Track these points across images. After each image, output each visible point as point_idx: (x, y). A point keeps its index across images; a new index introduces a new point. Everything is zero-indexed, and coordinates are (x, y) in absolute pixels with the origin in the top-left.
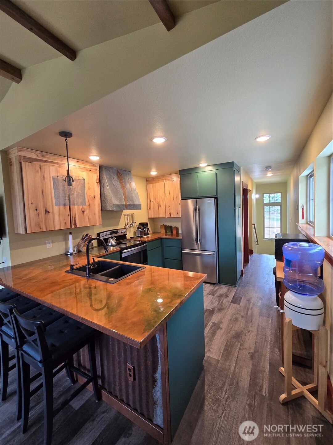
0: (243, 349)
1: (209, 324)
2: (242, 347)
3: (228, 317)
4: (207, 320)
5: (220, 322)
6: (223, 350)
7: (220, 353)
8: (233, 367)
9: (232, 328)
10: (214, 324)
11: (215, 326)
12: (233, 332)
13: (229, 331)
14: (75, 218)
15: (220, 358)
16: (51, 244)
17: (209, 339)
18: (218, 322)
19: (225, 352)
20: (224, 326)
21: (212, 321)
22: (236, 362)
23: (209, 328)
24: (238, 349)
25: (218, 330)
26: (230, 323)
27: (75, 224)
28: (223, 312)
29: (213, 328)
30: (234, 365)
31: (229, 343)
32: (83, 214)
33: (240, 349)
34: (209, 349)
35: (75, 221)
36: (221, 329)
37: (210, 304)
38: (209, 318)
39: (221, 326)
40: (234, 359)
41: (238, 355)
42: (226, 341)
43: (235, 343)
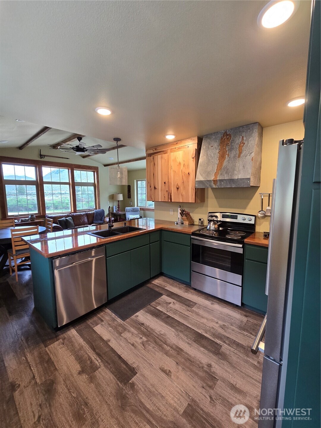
0: (30, 383)
1: (100, 361)
2: (33, 382)
3: (94, 401)
4: (109, 361)
5: (92, 379)
6: (51, 356)
7: (51, 352)
8: (29, 356)
9: (70, 392)
10: (94, 368)
11: (91, 367)
12: (61, 388)
13: (68, 382)
14: (171, 193)
15: (47, 350)
16: (173, 212)
17: (76, 350)
18: (95, 376)
19: (47, 358)
20: (82, 381)
21: (103, 367)
22: (28, 363)
23: (93, 358)
24: (36, 375)
25: (81, 367)
26: (81, 396)
27: (171, 199)
28: (113, 401)
29: (89, 362)
30: (28, 359)
31: (52, 369)
32: (178, 190)
33: (34, 377)
34: (64, 344)
35: (171, 196)
36: (80, 373)
37: (150, 387)
38: (111, 365)
39: (85, 377)
40: (32, 363)
41: (31, 369)
42: (57, 367)
43: (45, 378)
